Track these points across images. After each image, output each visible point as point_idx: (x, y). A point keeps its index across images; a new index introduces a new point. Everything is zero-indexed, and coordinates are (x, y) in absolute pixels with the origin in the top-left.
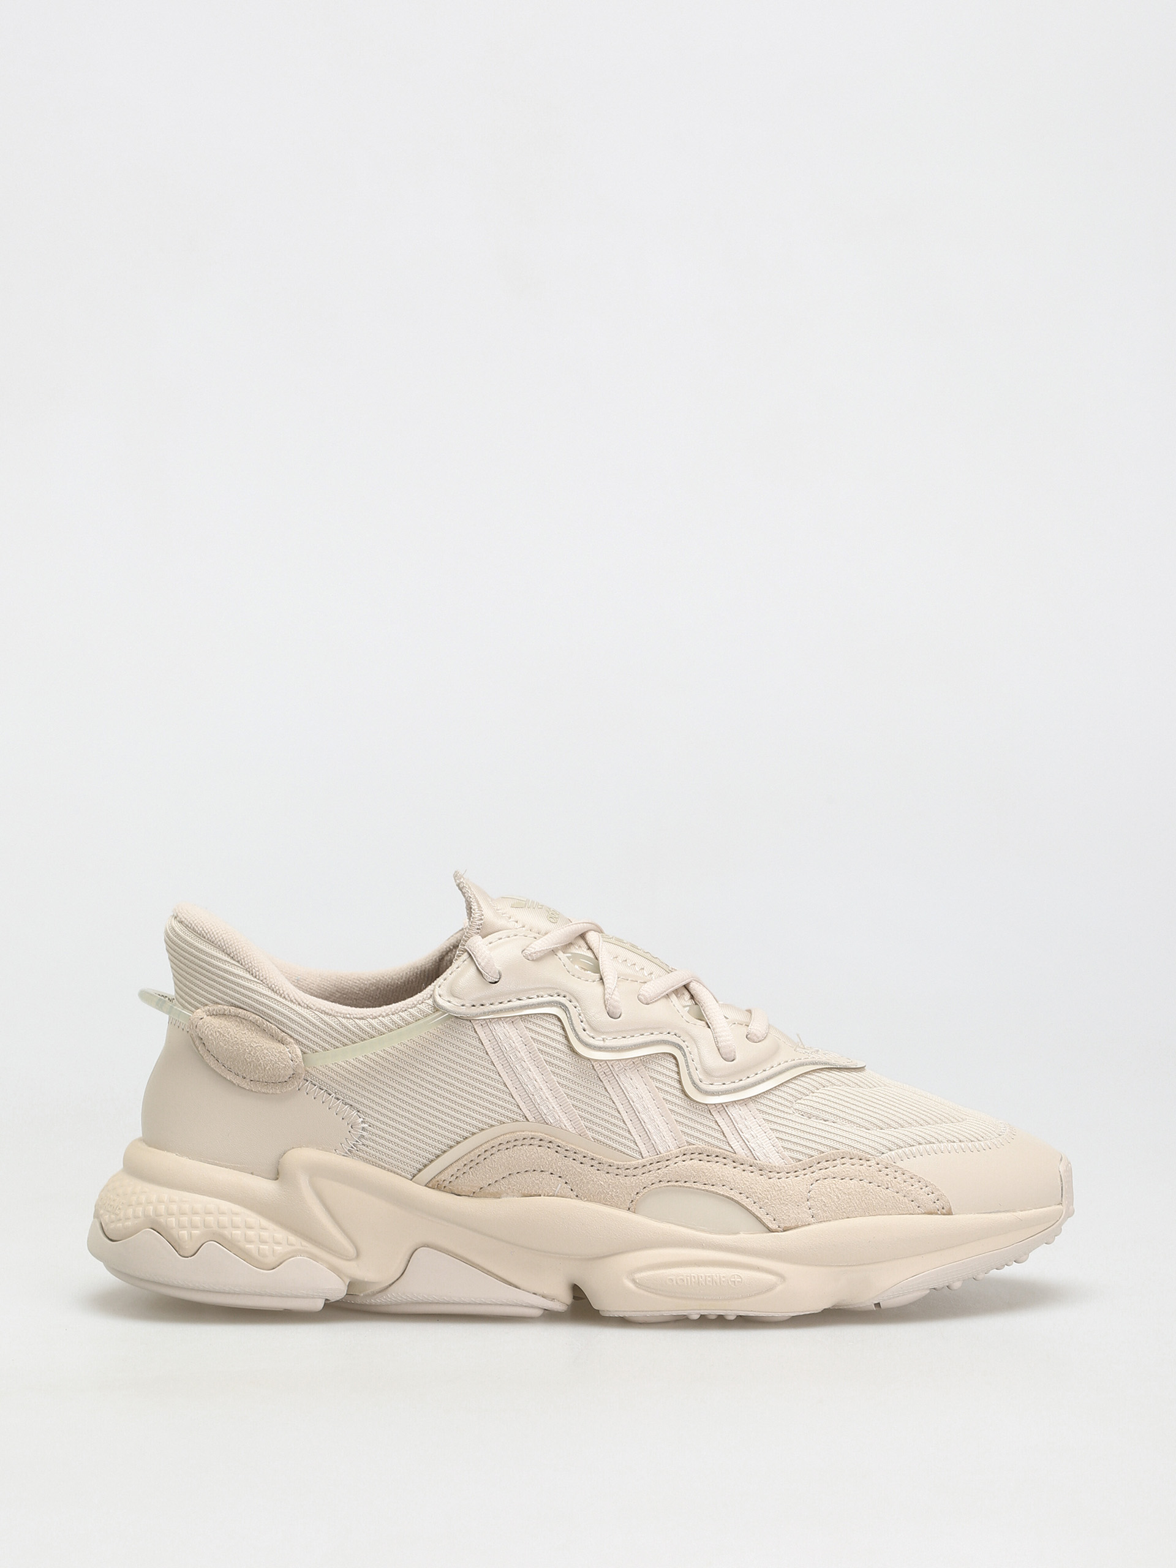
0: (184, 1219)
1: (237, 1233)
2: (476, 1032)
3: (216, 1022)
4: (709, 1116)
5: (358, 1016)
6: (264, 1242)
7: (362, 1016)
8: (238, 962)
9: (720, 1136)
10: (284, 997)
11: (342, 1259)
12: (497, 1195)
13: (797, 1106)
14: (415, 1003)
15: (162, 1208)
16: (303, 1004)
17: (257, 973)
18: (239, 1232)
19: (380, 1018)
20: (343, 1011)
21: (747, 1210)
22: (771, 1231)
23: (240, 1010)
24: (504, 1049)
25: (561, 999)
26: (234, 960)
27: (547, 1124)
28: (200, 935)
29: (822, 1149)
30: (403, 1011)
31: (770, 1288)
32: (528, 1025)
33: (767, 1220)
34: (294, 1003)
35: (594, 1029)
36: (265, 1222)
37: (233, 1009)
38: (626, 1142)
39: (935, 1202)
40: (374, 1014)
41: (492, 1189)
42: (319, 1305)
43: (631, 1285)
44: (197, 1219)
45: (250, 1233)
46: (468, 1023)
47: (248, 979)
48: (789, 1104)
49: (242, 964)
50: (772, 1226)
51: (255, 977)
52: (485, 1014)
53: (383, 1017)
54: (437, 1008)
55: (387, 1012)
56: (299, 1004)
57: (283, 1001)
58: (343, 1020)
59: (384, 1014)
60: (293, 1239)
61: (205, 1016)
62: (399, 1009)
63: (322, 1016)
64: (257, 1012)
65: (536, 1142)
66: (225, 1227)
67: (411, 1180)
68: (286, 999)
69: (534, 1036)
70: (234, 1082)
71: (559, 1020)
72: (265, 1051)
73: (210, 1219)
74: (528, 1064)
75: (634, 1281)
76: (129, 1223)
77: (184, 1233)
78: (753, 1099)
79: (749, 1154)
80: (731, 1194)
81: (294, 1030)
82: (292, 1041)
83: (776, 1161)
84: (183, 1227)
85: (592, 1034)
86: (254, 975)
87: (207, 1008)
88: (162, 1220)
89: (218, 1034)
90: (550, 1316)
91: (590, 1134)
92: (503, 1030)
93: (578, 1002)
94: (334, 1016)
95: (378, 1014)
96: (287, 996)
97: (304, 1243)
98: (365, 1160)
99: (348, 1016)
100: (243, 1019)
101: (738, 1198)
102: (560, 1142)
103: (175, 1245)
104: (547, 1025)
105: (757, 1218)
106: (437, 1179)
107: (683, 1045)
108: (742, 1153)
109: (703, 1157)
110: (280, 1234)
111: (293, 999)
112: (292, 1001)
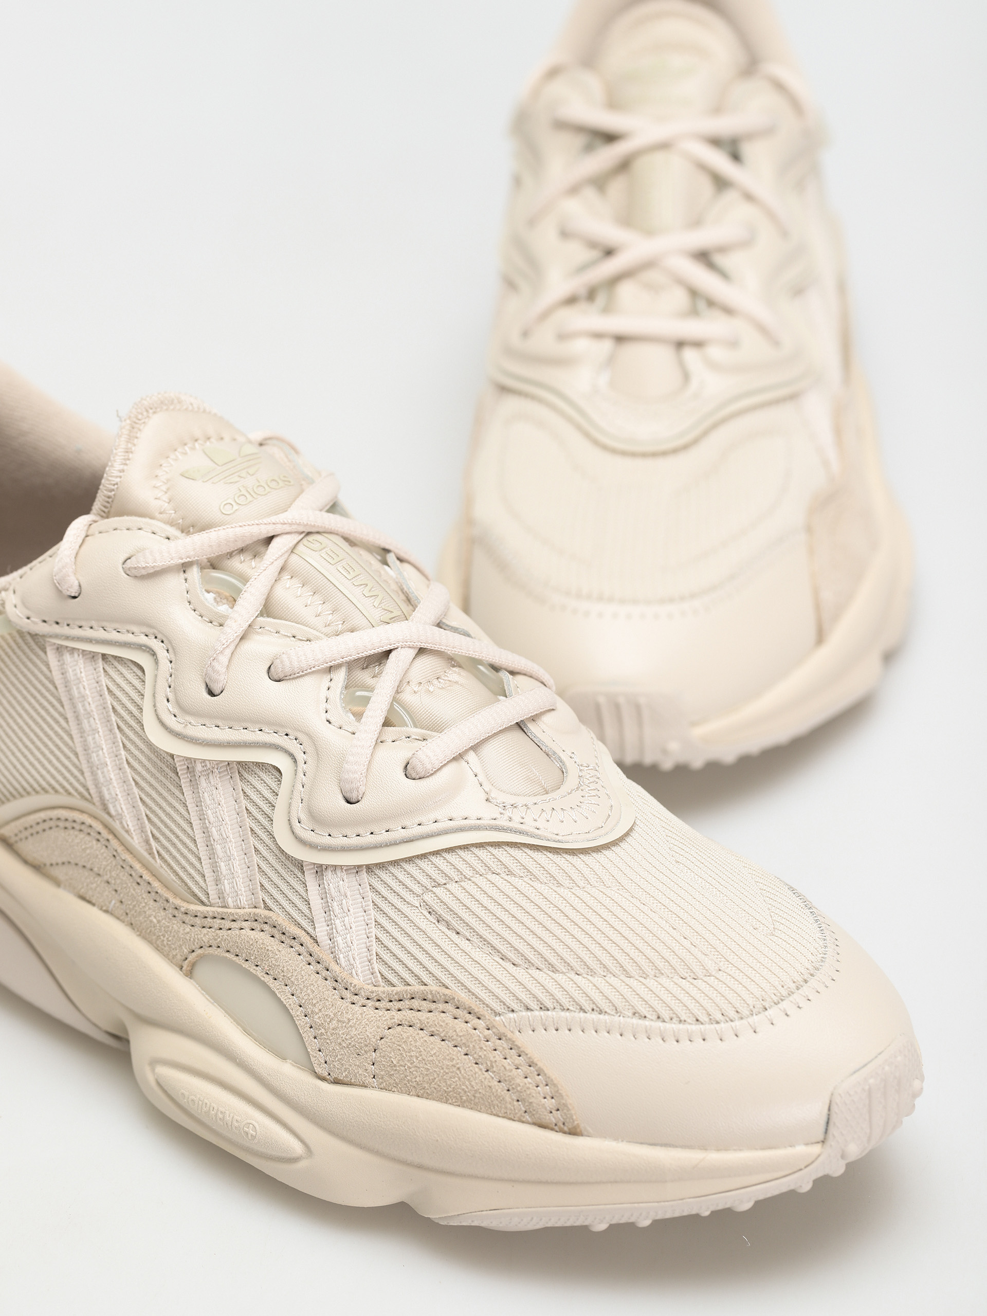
2: (47, 657)
13: (428, 897)
21: (300, 1034)
22: (315, 1075)
24: (72, 693)
29: (425, 978)
32: (108, 670)
33: (316, 1058)
35: (179, 704)
39: (551, 1112)
41: (52, 871)
48: (418, 890)
50: (319, 1069)
71: (145, 675)
75: (154, 1074)
79: (333, 951)
83: (360, 974)
85: (174, 711)
93: (175, 655)
101: (294, 1010)
104: (130, 676)
105: (305, 1048)
108: (323, 946)
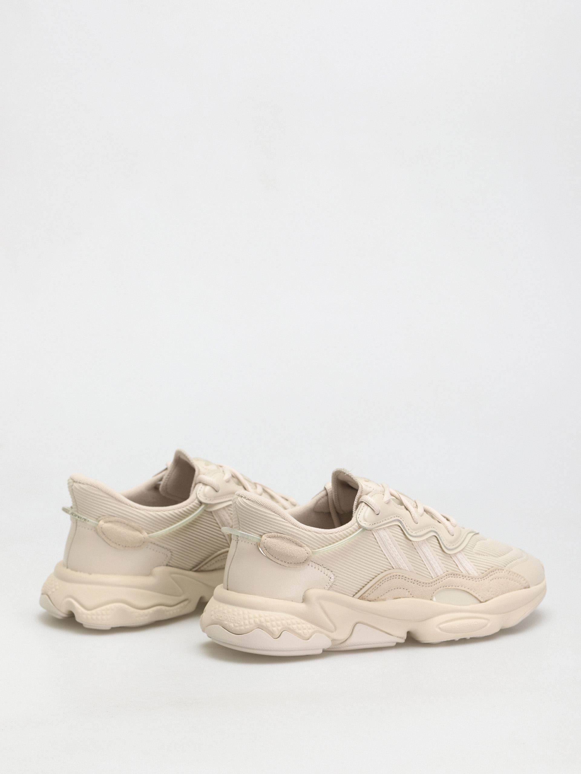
0: (274, 623)
1: (295, 626)
2: (374, 535)
3: (273, 540)
4: (451, 559)
5: (330, 533)
6: (305, 629)
7: (331, 533)
8: (278, 515)
9: (455, 566)
10: (299, 528)
11: (330, 632)
12: (384, 600)
13: (474, 551)
14: (351, 525)
15: (262, 619)
16: (307, 530)
17: (287, 519)
18: (269, 623)
19: (338, 533)
20: (324, 531)
21: (472, 595)
22: (481, 602)
23: (282, 535)
24: (384, 541)
25: (399, 518)
26: (277, 514)
27: (400, 569)
28: (260, 504)
30: (347, 529)
31: (486, 625)
32: (391, 531)
33: (480, 598)
34: (304, 530)
35: (412, 529)
36: (303, 621)
37: (279, 534)
38: (426, 573)
39: (526, 584)
40: (336, 532)
41: (383, 597)
42: (321, 651)
43: (439, 630)
44: (279, 622)
45: (299, 626)
46: (370, 532)
47: (284, 522)
49: (280, 516)
50: (482, 600)
51: (286, 520)
52: (376, 527)
53: (339, 532)
54: (360, 527)
55: (341, 530)
56: (306, 530)
57: (299, 529)
58: (324, 535)
59: (340, 531)
60: (313, 626)
61: (267, 538)
62: (345, 528)
63: (315, 534)
64: (288, 534)
65: (398, 577)
66: (290, 625)
67: (353, 597)
68: (300, 528)
69: (393, 534)
70: (281, 564)
71: (400, 527)
72: (296, 551)
73: (284, 622)
74: (392, 546)
75: (440, 628)
76: (247, 627)
77: (275, 629)
78: (462, 550)
79: (467, 572)
80: (465, 589)
81: (305, 541)
82: (305, 545)
83: (476, 574)
84: (274, 627)
85: (412, 531)
86: (286, 519)
87: (266, 535)
88: (264, 624)
89: (274, 545)
90: (398, 645)
91: (415, 571)
92: (382, 533)
93: (403, 519)
94: (320, 534)
95: (337, 531)
96: (300, 527)
97: (317, 627)
98: (336, 591)
99: (326, 533)
100: (283, 538)
101: (468, 591)
102: (406, 576)
103: (271, 633)
104: (396, 529)
105: (476, 598)
106: (363, 595)
107: (437, 531)
108: (464, 573)
109: (452, 575)
110: (309, 625)
111: (303, 528)
112: (303, 529)
